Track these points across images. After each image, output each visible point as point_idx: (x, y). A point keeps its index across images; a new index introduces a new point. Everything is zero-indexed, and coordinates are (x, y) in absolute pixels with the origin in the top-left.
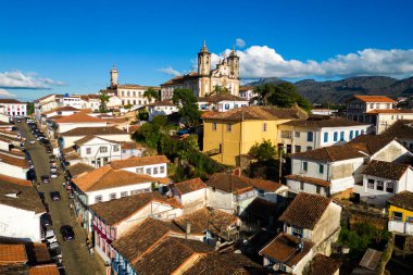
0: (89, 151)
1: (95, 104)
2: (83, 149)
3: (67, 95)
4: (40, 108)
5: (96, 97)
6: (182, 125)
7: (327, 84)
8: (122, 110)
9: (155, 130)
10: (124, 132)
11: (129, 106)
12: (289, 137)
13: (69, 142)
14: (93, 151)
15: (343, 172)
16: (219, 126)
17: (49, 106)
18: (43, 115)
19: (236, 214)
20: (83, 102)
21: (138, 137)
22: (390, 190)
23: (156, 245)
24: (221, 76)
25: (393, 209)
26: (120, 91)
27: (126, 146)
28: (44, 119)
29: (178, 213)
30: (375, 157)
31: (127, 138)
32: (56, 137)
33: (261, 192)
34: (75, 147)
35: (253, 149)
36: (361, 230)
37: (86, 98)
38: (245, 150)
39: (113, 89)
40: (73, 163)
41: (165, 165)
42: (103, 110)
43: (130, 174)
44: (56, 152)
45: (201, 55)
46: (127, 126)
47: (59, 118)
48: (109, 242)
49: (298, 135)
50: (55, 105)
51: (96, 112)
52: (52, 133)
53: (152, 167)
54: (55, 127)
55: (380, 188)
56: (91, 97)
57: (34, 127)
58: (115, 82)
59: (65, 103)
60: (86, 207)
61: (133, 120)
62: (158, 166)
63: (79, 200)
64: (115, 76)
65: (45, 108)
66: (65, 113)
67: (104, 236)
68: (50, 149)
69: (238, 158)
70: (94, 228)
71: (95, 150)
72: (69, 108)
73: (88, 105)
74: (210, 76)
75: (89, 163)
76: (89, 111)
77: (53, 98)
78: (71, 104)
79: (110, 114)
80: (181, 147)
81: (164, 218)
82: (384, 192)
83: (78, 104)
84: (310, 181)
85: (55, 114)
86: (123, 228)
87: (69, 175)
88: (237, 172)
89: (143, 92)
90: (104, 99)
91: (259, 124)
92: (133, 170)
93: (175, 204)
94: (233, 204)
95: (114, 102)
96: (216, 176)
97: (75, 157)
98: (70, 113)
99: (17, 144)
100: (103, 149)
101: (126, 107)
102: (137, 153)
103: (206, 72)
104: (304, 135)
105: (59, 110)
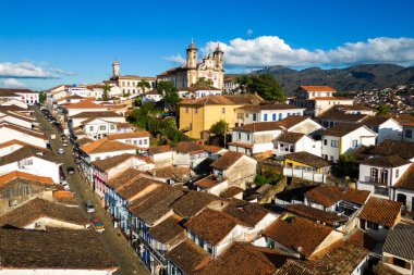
0: (91, 128)
1: (99, 93)
2: (87, 127)
3: (74, 86)
4: (52, 96)
5: (99, 87)
6: (166, 110)
7: (333, 72)
8: (122, 98)
9: (144, 113)
10: (121, 115)
11: (128, 95)
12: (242, 118)
13: (76, 123)
14: (95, 129)
15: (264, 139)
16: (190, 109)
17: (59, 95)
18: (55, 103)
19: (191, 168)
20: (88, 91)
21: (131, 119)
22: (292, 150)
23: (132, 181)
24: (207, 68)
25: (288, 161)
26: (121, 81)
27: (120, 126)
28: (55, 106)
29: (151, 167)
30: (291, 130)
31: (122, 120)
32: (66, 120)
33: (210, 153)
34: (81, 127)
35: (213, 126)
36: (268, 175)
37: (90, 88)
38: (208, 127)
39: (115, 80)
40: (80, 137)
41: (148, 138)
42: (105, 98)
43: (121, 144)
44: (66, 132)
45: (189, 50)
46: (124, 111)
47: (69, 105)
48: (104, 183)
49: (247, 116)
50: (64, 94)
51: (99, 100)
52: (62, 118)
53: (138, 139)
54: (65, 112)
55: (287, 150)
56: (95, 87)
57: (47, 113)
58: (117, 74)
59: (73, 93)
60: (89, 165)
61: (130, 106)
62: (143, 139)
63: (85, 161)
64: (117, 68)
65: (56, 97)
66: (73, 101)
67: (101, 181)
68: (61, 130)
69: (202, 133)
70: (95, 177)
71: (96, 128)
72: (76, 97)
73: (93, 94)
74: (197, 69)
75: (92, 138)
76: (94, 99)
77: (63, 88)
78: (78, 93)
79: (112, 101)
80: (162, 126)
81: (140, 169)
82: (289, 152)
83: (84, 93)
84: (242, 146)
85: (65, 101)
86: (113, 173)
87: (77, 146)
88: (200, 143)
89: (136, 82)
90: (107, 88)
91: (219, 108)
92: (123, 141)
93: (149, 161)
94: (189, 161)
95: (115, 91)
96: (181, 144)
97: (81, 133)
98: (77, 101)
99: (36, 124)
100: (102, 128)
101: (125, 96)
102: (129, 130)
103: (194, 65)
104: (251, 116)
105: (68, 99)
